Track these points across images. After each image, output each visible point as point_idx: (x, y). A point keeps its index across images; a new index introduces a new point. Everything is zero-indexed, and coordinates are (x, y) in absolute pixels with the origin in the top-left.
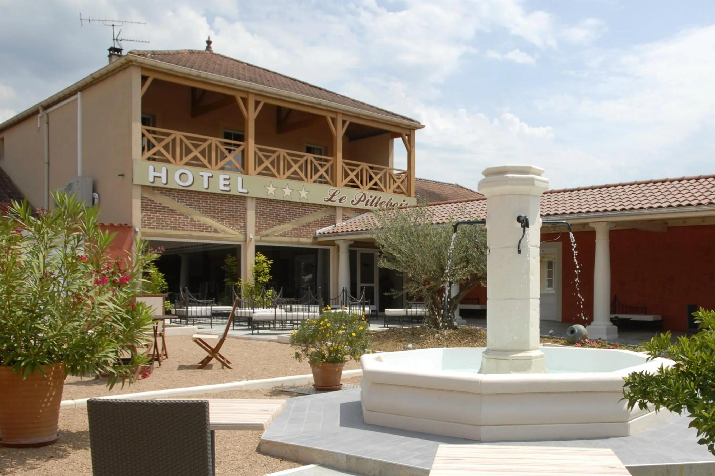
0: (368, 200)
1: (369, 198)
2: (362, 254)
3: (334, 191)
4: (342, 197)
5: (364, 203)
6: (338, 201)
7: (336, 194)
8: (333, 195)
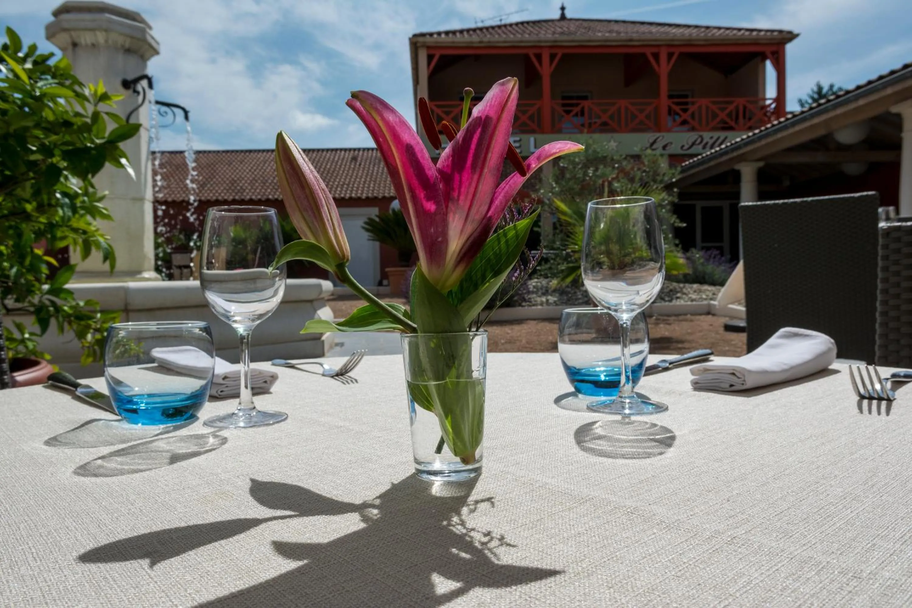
0: (707, 143)
1: (709, 140)
2: (704, 209)
3: (655, 138)
4: (666, 143)
5: (700, 147)
6: (661, 148)
7: (659, 140)
8: (654, 142)
